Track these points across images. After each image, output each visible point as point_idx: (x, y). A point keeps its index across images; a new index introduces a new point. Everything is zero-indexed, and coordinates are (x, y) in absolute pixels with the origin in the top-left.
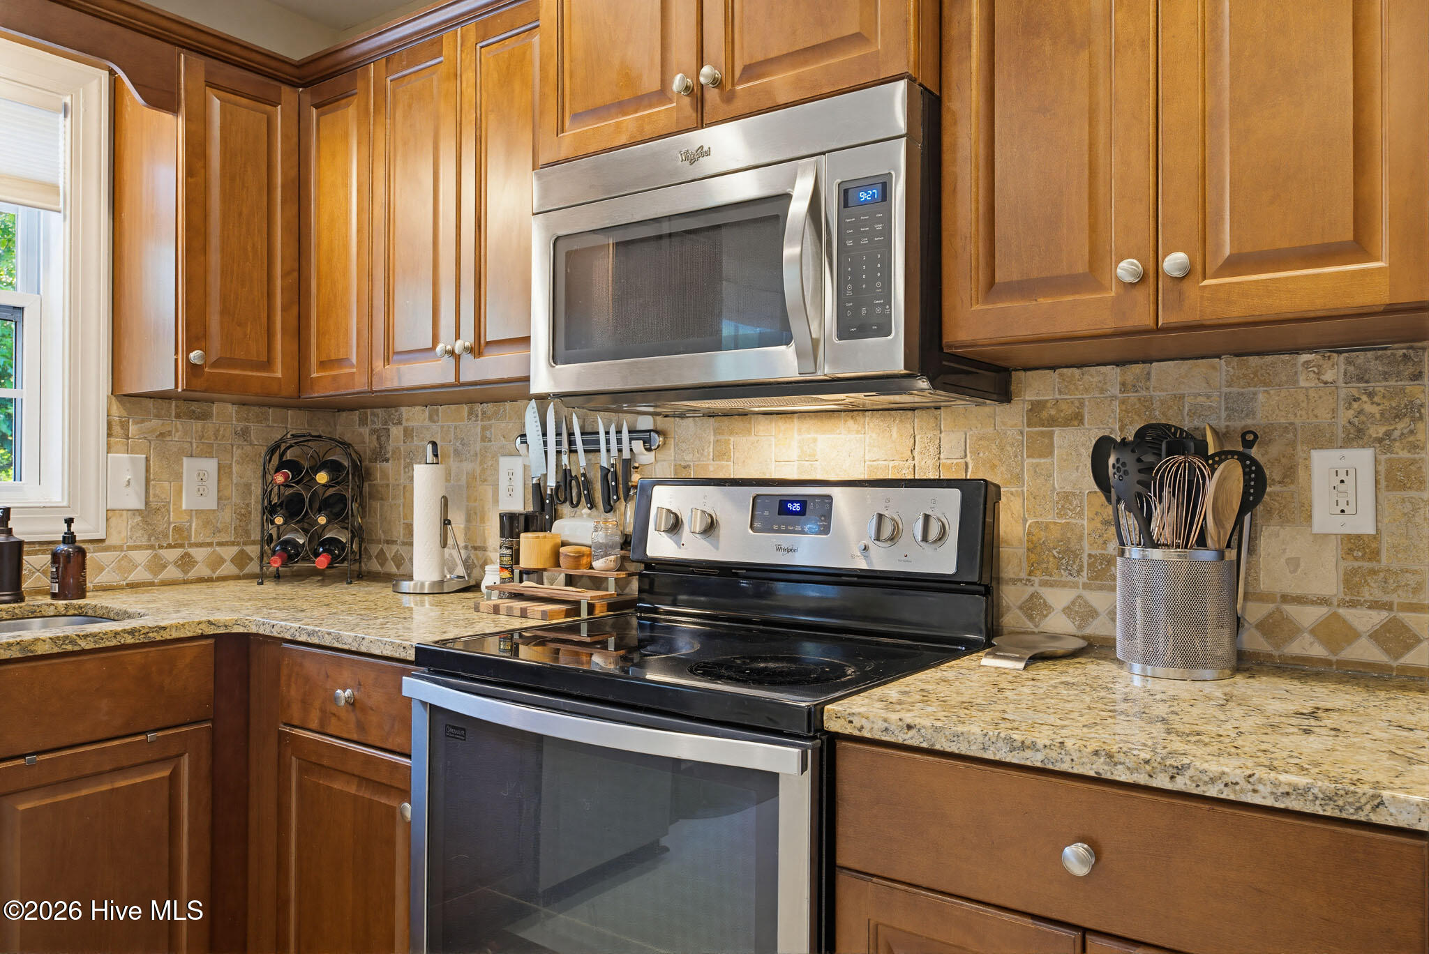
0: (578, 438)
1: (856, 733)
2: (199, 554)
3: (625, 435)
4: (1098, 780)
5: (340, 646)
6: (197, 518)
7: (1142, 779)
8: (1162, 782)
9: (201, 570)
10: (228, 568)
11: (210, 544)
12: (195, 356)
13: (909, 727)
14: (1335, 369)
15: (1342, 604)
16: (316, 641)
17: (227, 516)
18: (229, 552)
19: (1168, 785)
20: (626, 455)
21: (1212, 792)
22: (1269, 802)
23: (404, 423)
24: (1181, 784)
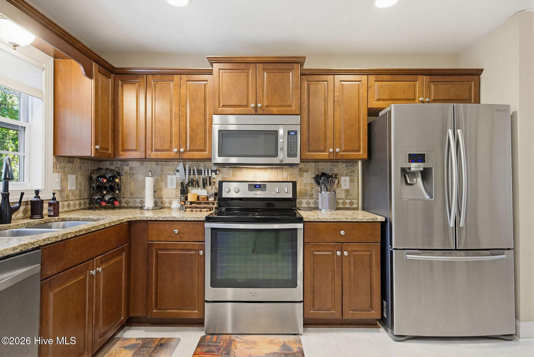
0: (196, 171)
1: (309, 221)
2: (72, 203)
3: (210, 171)
4: (346, 222)
5: (175, 220)
6: (71, 192)
7: (351, 220)
8: (354, 220)
9: (72, 208)
10: (77, 207)
11: (74, 200)
12: (97, 147)
13: (318, 218)
14: (344, 165)
15: (345, 199)
16: (166, 219)
17: (77, 192)
18: (77, 202)
19: (354, 221)
20: (210, 175)
21: (359, 221)
22: (366, 221)
23: (130, 166)
24: (356, 220)
